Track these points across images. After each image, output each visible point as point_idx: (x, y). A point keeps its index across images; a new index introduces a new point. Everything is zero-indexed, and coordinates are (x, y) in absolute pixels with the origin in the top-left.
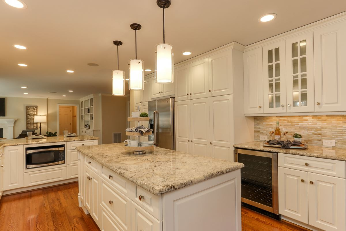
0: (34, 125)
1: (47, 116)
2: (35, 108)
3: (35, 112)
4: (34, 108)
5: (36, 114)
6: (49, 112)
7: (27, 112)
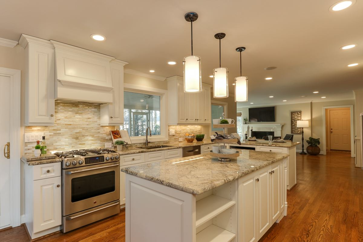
0: (298, 130)
1: (312, 120)
2: (299, 113)
3: (299, 117)
4: (297, 113)
5: (300, 119)
6: (314, 116)
7: (292, 117)
